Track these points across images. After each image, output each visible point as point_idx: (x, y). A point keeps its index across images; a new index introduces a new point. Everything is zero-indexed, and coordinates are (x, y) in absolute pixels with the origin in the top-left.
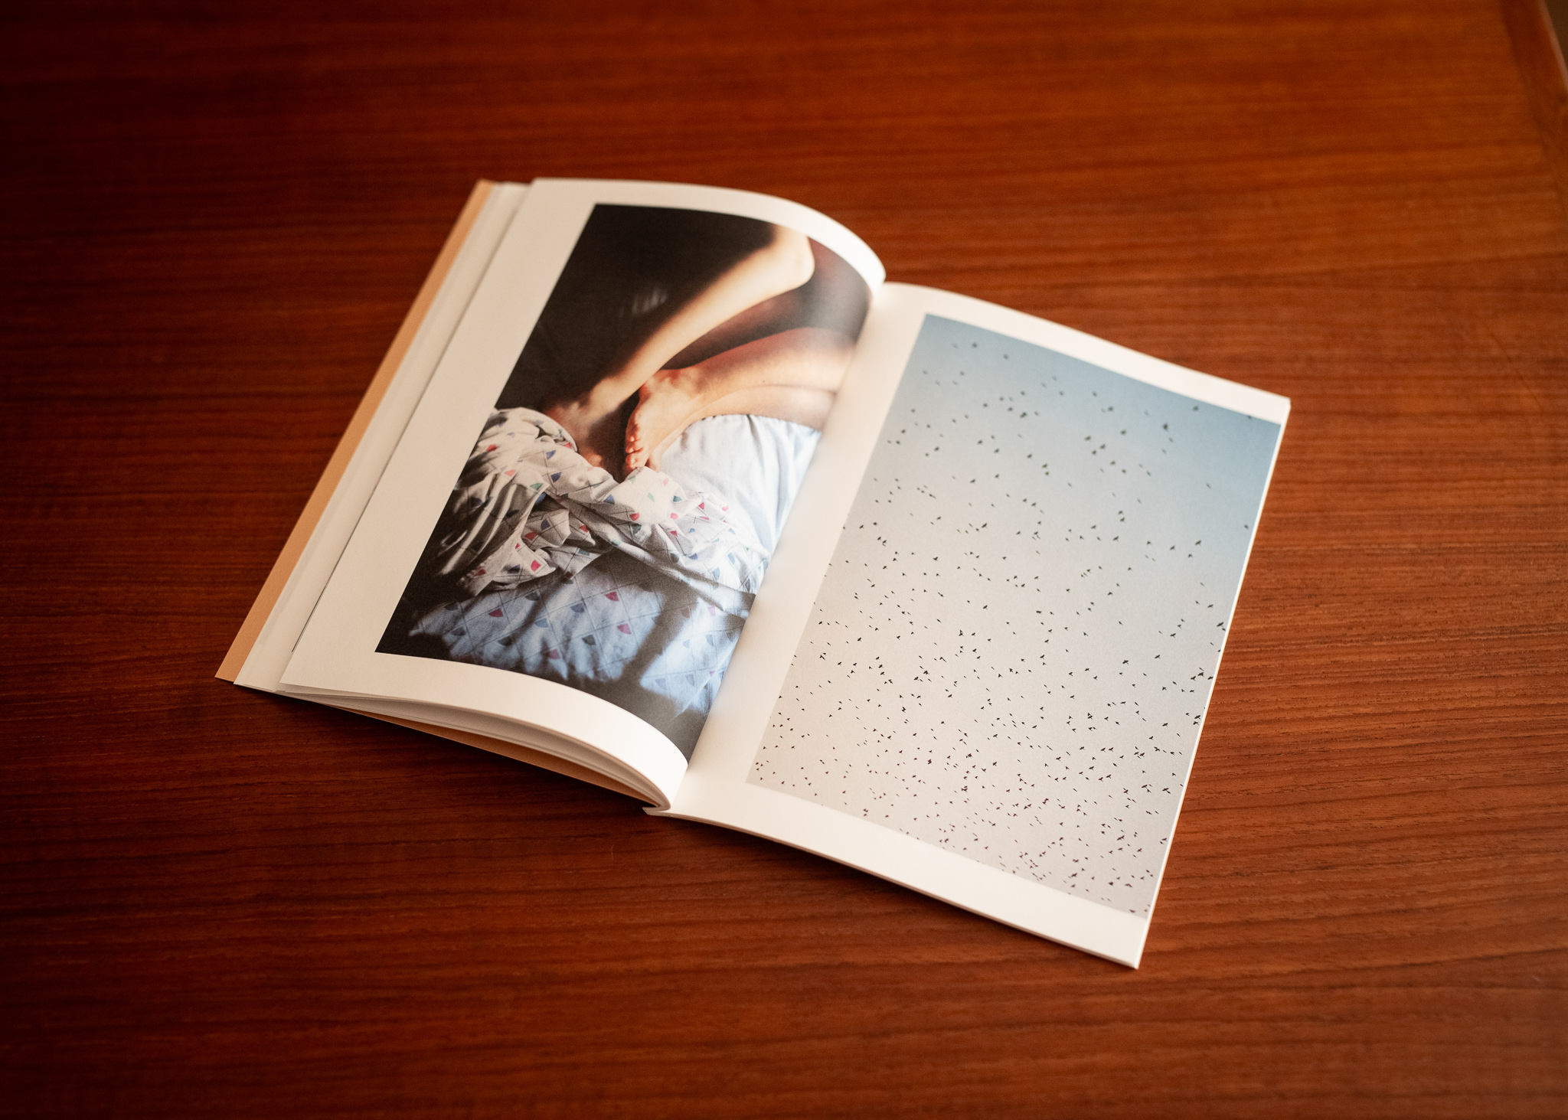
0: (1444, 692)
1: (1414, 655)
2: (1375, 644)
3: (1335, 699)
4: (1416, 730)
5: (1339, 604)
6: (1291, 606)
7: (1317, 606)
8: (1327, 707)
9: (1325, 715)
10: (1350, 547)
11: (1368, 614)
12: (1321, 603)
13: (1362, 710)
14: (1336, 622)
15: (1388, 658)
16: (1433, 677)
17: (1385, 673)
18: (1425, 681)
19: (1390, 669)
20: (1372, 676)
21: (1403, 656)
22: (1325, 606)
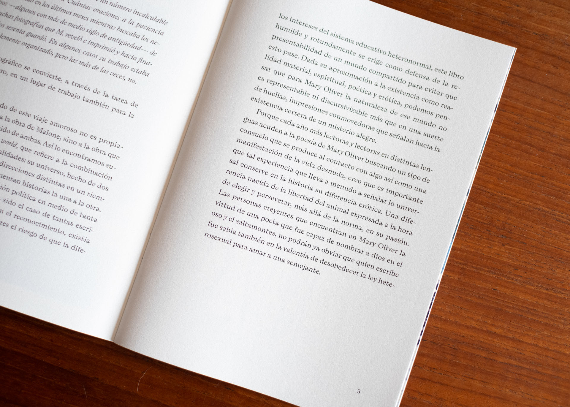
0: (554, 337)
1: (549, 303)
2: (527, 286)
3: (480, 315)
4: (521, 356)
5: (518, 249)
6: (487, 239)
7: (503, 245)
8: (472, 318)
9: (469, 324)
10: (548, 210)
11: (534, 263)
12: (508, 244)
13: (494, 329)
14: (511, 262)
15: (529, 299)
16: (552, 323)
17: (522, 309)
18: (546, 324)
19: (527, 308)
20: (513, 308)
21: (541, 302)
22: (509, 247)
